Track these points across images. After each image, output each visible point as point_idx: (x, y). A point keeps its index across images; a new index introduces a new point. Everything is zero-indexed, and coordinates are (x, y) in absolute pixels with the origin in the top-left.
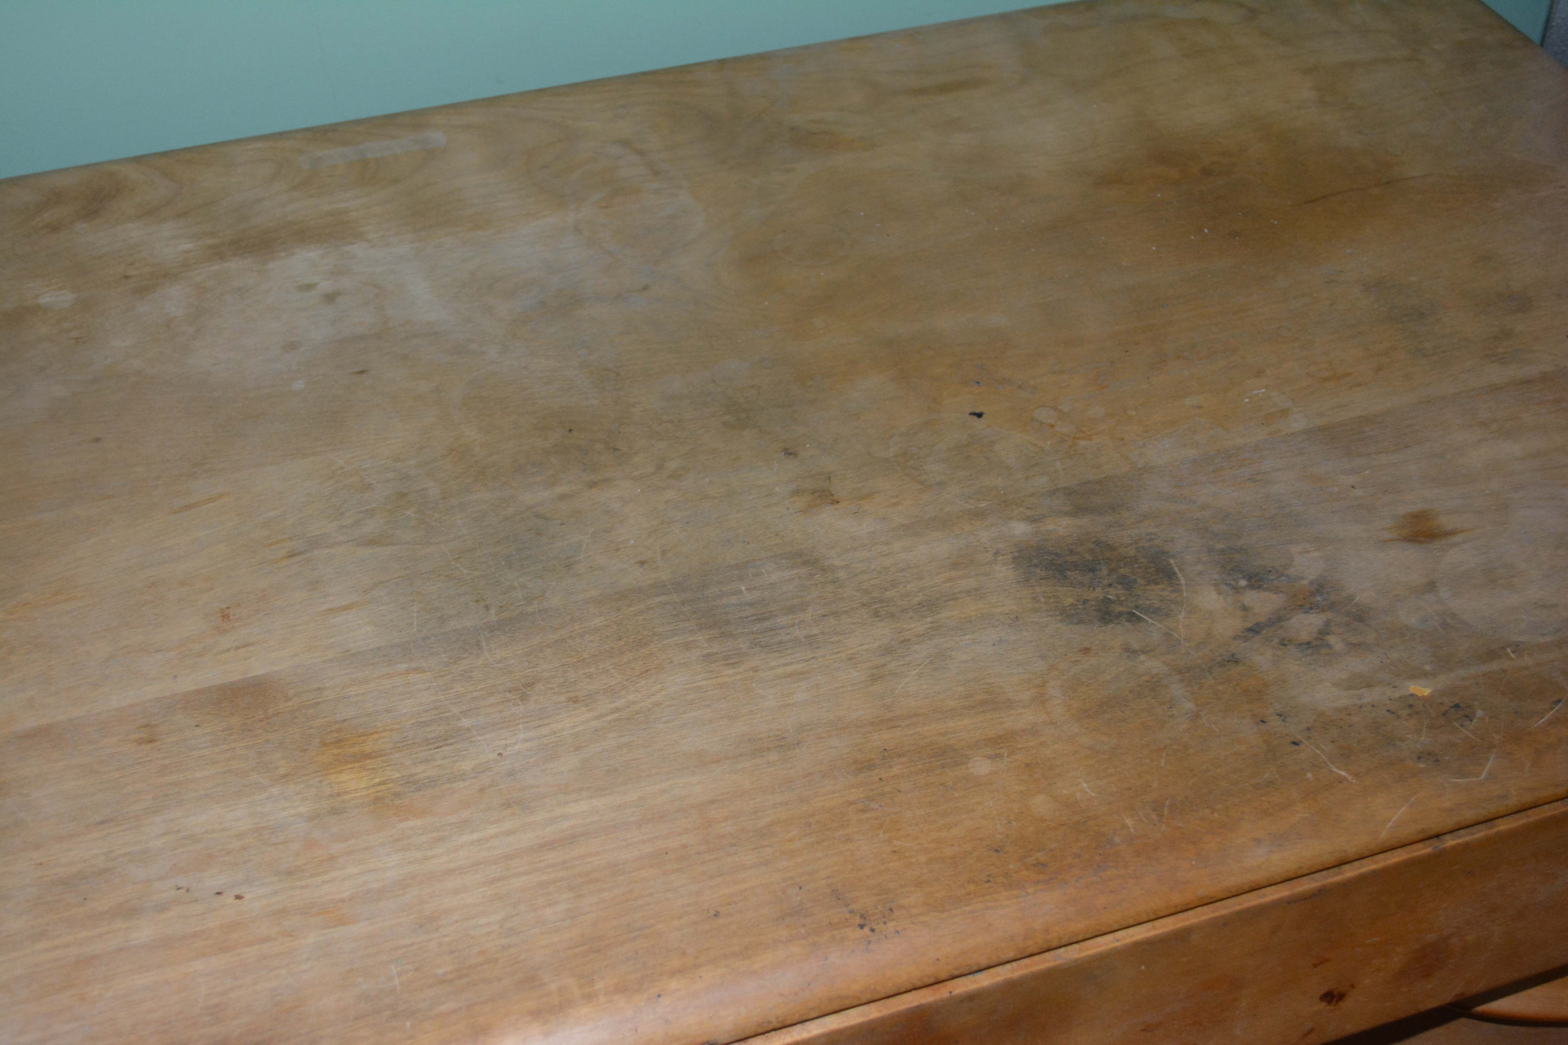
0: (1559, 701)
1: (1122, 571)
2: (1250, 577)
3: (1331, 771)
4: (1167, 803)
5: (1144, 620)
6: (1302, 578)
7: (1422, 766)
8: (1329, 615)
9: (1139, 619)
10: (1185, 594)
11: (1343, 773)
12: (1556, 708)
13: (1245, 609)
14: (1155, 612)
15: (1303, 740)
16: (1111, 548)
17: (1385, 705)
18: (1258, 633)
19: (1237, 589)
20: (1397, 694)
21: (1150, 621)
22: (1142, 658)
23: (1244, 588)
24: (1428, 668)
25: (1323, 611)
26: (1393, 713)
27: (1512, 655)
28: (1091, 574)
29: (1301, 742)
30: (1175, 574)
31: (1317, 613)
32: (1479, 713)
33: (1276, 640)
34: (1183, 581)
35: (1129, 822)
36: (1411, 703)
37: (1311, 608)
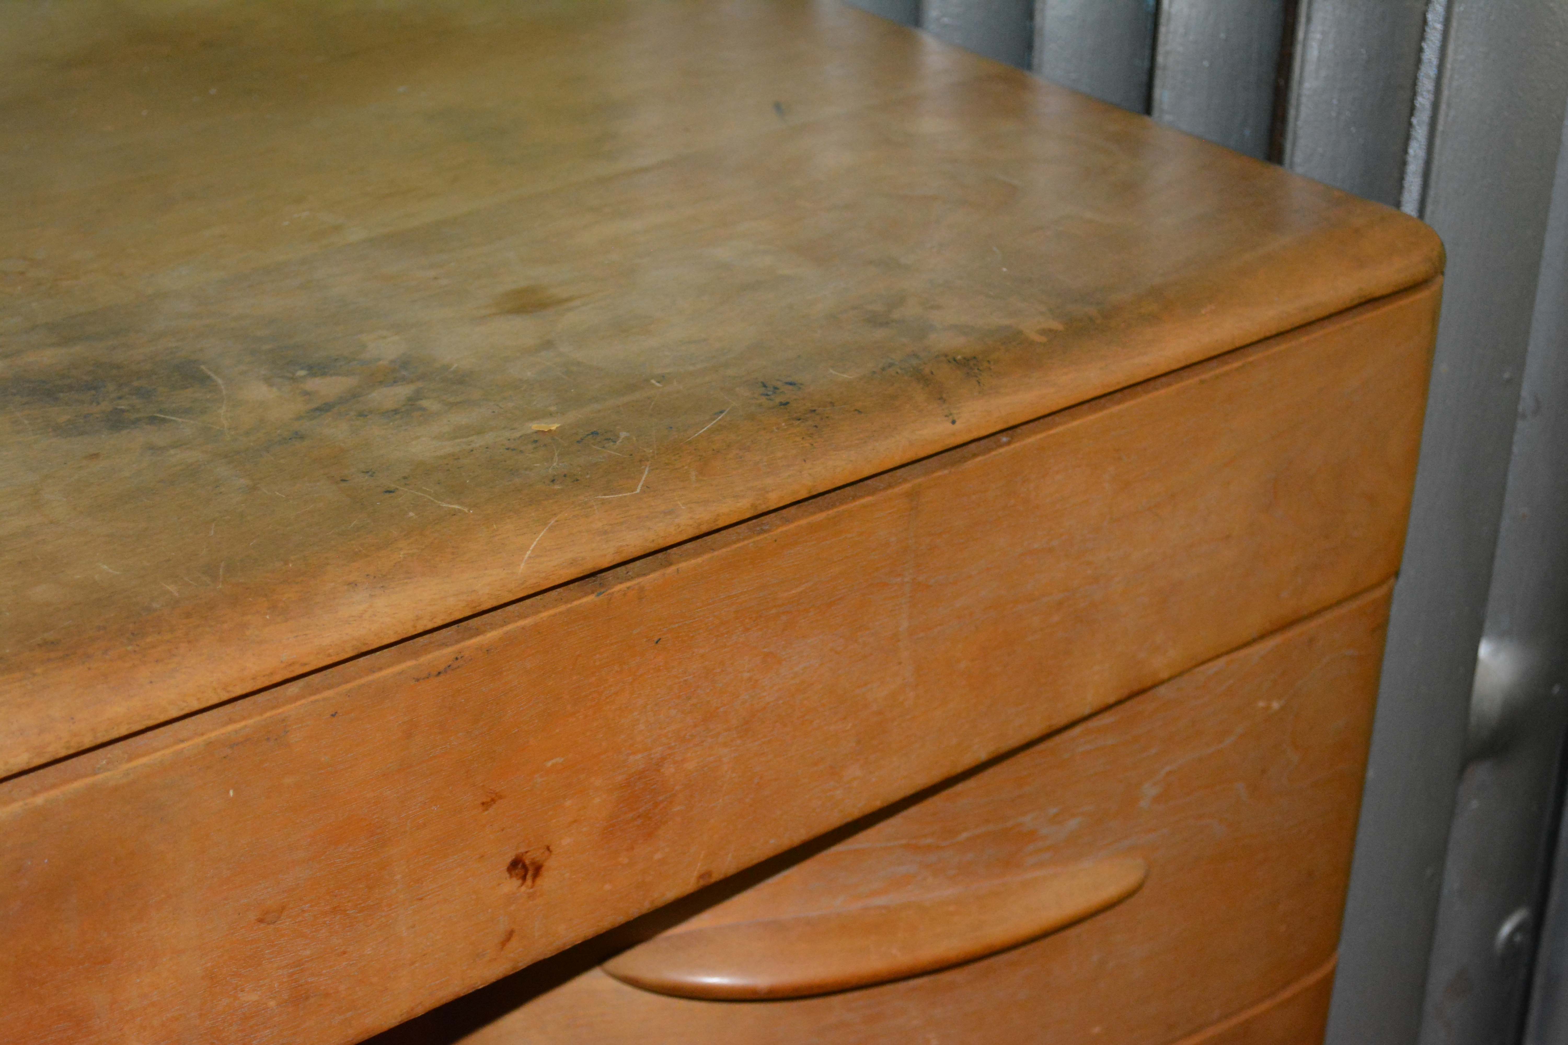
0: (722, 412)
1: (136, 384)
2: (310, 368)
3: (439, 506)
4: (223, 564)
5: (170, 421)
6: (380, 360)
7: (557, 487)
8: (420, 384)
9: (164, 421)
10: (224, 392)
11: (456, 507)
12: (720, 418)
13: (306, 393)
14: (186, 412)
15: (398, 487)
16: (118, 367)
17: (503, 445)
18: (328, 410)
19: (294, 379)
20: (517, 434)
21: (180, 420)
22: (172, 452)
23: (304, 377)
24: (553, 409)
25: (412, 382)
26: (513, 450)
27: (658, 385)
28: (93, 392)
29: (397, 489)
30: (209, 377)
31: (402, 385)
32: (623, 434)
33: (352, 413)
34: (220, 381)
35: (172, 588)
36: (538, 440)
37: (395, 382)
